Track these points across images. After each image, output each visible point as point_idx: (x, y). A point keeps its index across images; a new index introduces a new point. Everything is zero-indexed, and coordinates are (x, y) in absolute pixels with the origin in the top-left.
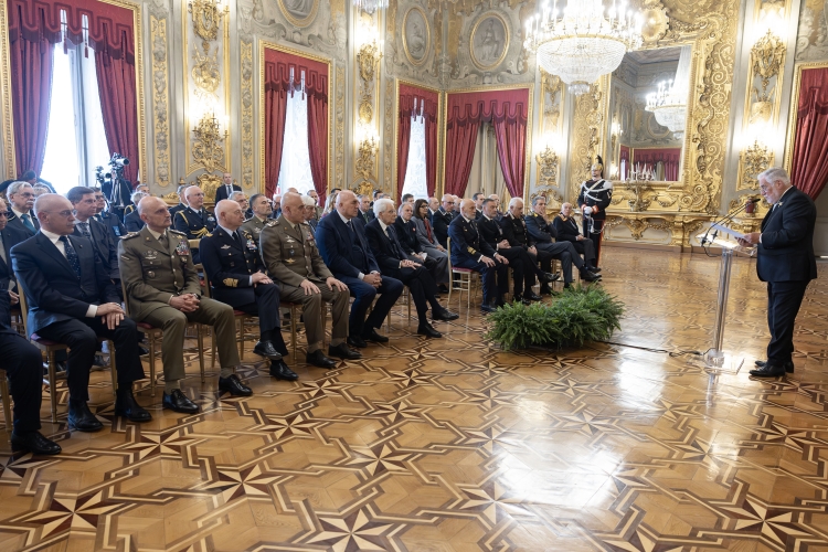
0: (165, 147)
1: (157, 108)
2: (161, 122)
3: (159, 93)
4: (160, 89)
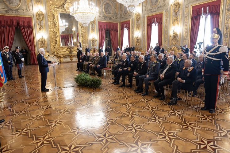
0: (227, 37)
1: (226, 26)
2: (227, 30)
3: (227, 21)
4: (227, 20)
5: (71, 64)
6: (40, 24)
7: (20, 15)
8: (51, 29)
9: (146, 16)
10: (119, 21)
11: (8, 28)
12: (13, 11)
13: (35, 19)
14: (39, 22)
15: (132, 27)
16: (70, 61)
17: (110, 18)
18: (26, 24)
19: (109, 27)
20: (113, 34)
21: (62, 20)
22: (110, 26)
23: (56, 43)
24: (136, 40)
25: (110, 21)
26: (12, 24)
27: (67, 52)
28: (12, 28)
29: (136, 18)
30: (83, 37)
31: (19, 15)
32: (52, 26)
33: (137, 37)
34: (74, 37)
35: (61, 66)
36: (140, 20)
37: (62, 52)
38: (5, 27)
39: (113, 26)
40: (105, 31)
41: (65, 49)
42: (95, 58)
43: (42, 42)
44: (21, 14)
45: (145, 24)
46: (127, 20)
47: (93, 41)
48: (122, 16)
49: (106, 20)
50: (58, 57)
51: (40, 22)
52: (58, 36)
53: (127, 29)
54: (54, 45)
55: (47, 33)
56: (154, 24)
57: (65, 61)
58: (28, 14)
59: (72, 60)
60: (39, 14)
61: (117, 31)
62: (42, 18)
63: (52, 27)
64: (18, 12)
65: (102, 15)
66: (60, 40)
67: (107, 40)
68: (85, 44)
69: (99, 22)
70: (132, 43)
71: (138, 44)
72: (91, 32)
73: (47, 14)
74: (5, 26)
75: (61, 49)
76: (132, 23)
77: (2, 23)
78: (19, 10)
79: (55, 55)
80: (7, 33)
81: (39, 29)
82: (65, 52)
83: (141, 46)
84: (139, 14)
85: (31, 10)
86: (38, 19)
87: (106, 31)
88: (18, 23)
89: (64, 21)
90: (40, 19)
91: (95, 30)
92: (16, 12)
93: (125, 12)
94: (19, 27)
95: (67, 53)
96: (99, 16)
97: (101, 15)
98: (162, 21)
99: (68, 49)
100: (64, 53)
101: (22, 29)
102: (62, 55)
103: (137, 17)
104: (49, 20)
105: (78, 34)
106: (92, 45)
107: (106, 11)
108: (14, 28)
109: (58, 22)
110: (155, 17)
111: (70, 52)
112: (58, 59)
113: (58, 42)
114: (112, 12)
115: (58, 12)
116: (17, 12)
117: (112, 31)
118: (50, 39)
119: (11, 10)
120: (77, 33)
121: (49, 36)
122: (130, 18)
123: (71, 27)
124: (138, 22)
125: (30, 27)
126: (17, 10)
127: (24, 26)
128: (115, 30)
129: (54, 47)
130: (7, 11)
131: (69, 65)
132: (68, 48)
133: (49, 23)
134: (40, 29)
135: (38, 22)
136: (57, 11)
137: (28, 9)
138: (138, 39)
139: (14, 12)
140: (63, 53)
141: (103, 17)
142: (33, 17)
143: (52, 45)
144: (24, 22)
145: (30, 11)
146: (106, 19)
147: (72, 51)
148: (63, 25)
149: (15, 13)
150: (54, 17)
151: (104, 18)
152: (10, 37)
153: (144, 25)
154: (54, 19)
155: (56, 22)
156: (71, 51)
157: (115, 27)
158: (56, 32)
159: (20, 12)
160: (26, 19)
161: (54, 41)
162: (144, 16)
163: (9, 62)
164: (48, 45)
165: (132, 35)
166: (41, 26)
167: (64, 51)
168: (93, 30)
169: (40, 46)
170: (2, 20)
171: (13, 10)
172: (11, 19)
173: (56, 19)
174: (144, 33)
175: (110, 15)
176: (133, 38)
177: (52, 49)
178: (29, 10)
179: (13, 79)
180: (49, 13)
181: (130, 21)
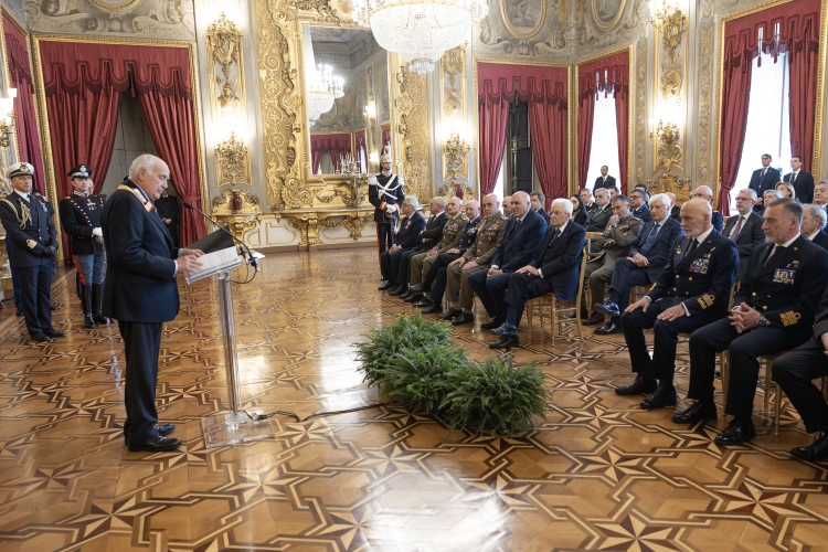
5: (352, 254)
6: (222, 77)
7: (143, 39)
8: (268, 97)
9: (716, 21)
10: (570, 58)
11: (90, 95)
12: (111, 20)
13: (203, 52)
14: (221, 67)
15: (640, 81)
16: (351, 241)
17: (532, 46)
18: (164, 79)
19: (524, 88)
20: (542, 120)
21: (320, 65)
22: (531, 81)
23: (290, 161)
24: (658, 142)
25: (531, 59)
26: (109, 78)
27: (338, 202)
28: (108, 96)
29: (659, 38)
30: (406, 133)
31: (137, 39)
32: (273, 85)
33: (664, 126)
34: (372, 145)
35: (309, 264)
36: (684, 41)
37: (315, 200)
38: (78, 94)
39: (546, 82)
40: (506, 104)
41: (327, 190)
42: (474, 225)
43: (232, 156)
44: (146, 33)
45: (710, 61)
46: (613, 50)
47: (454, 152)
48: (589, 35)
49: (512, 55)
50: (299, 224)
51: (225, 70)
52: (298, 130)
53: (611, 96)
54: (281, 168)
55: (252, 116)
56: (767, 58)
57: (326, 242)
58: (174, 36)
59: (360, 240)
60: (220, 35)
61: (564, 107)
62: (231, 50)
63: (276, 92)
64: (135, 28)
65: (494, 33)
66: (306, 147)
67: (514, 150)
68: (416, 166)
69: (481, 66)
70: (639, 157)
71: (668, 164)
72: (443, 111)
73: (255, 31)
74: (78, 86)
75: (311, 189)
76: (638, 60)
77: (67, 76)
78: (136, 19)
79: (284, 216)
80: (86, 118)
81: (221, 98)
82: (327, 200)
83: (688, 172)
84: (679, 12)
85: (188, 18)
86: (214, 56)
87: (511, 105)
88: (132, 76)
89: (329, 68)
90: (225, 54)
91: (464, 101)
92: (125, 26)
93: (601, 14)
94: (136, 91)
95: (337, 206)
96: (482, 39)
97: (489, 31)
98: (817, 37)
99: (343, 189)
100: (324, 207)
101: (149, 99)
102: (314, 216)
103: (668, 29)
104: (261, 58)
105: (386, 130)
106: (450, 171)
107: (512, 16)
108: (115, 98)
109: (301, 67)
110: (773, 22)
111: (352, 202)
112: (298, 233)
113: (298, 158)
114: (539, 17)
115: (300, 22)
116: (131, 26)
117: (540, 107)
118: (265, 142)
119: (106, 17)
120: (383, 127)
121: (263, 131)
122: (629, 39)
123: (360, 105)
124: (672, 54)
125: (180, 92)
126: (130, 17)
127: (155, 88)
128: (552, 101)
129: (283, 181)
130: (87, 25)
131: (343, 258)
132: (340, 185)
133: (263, 74)
134: (223, 99)
135: (217, 68)
136: (296, 19)
137: (176, 13)
138: (670, 139)
139: (116, 25)
140: (318, 205)
141: (499, 41)
142: (194, 45)
143: (273, 170)
144: (155, 68)
145: (181, 20)
146: (515, 51)
147: (359, 197)
148: (324, 88)
149: (122, 30)
150: (283, 47)
151: (506, 46)
152: (100, 134)
153: (705, 68)
154: (285, 57)
155: (292, 67)
156: (354, 196)
157: (552, 86)
158: (290, 112)
159: (141, 26)
160: (167, 56)
161: (281, 152)
162: (707, 20)
163: (32, 244)
164: (255, 168)
165: (637, 121)
166: (227, 84)
167: (323, 196)
168: (454, 101)
169: (219, 172)
170: (66, 62)
171: (114, 19)
172: (104, 56)
173: (292, 55)
174: (708, 107)
175: (530, 30)
176: (640, 132)
177: (274, 188)
178: (177, 18)
179: (52, 336)
180: (262, 27)
181: (626, 53)
